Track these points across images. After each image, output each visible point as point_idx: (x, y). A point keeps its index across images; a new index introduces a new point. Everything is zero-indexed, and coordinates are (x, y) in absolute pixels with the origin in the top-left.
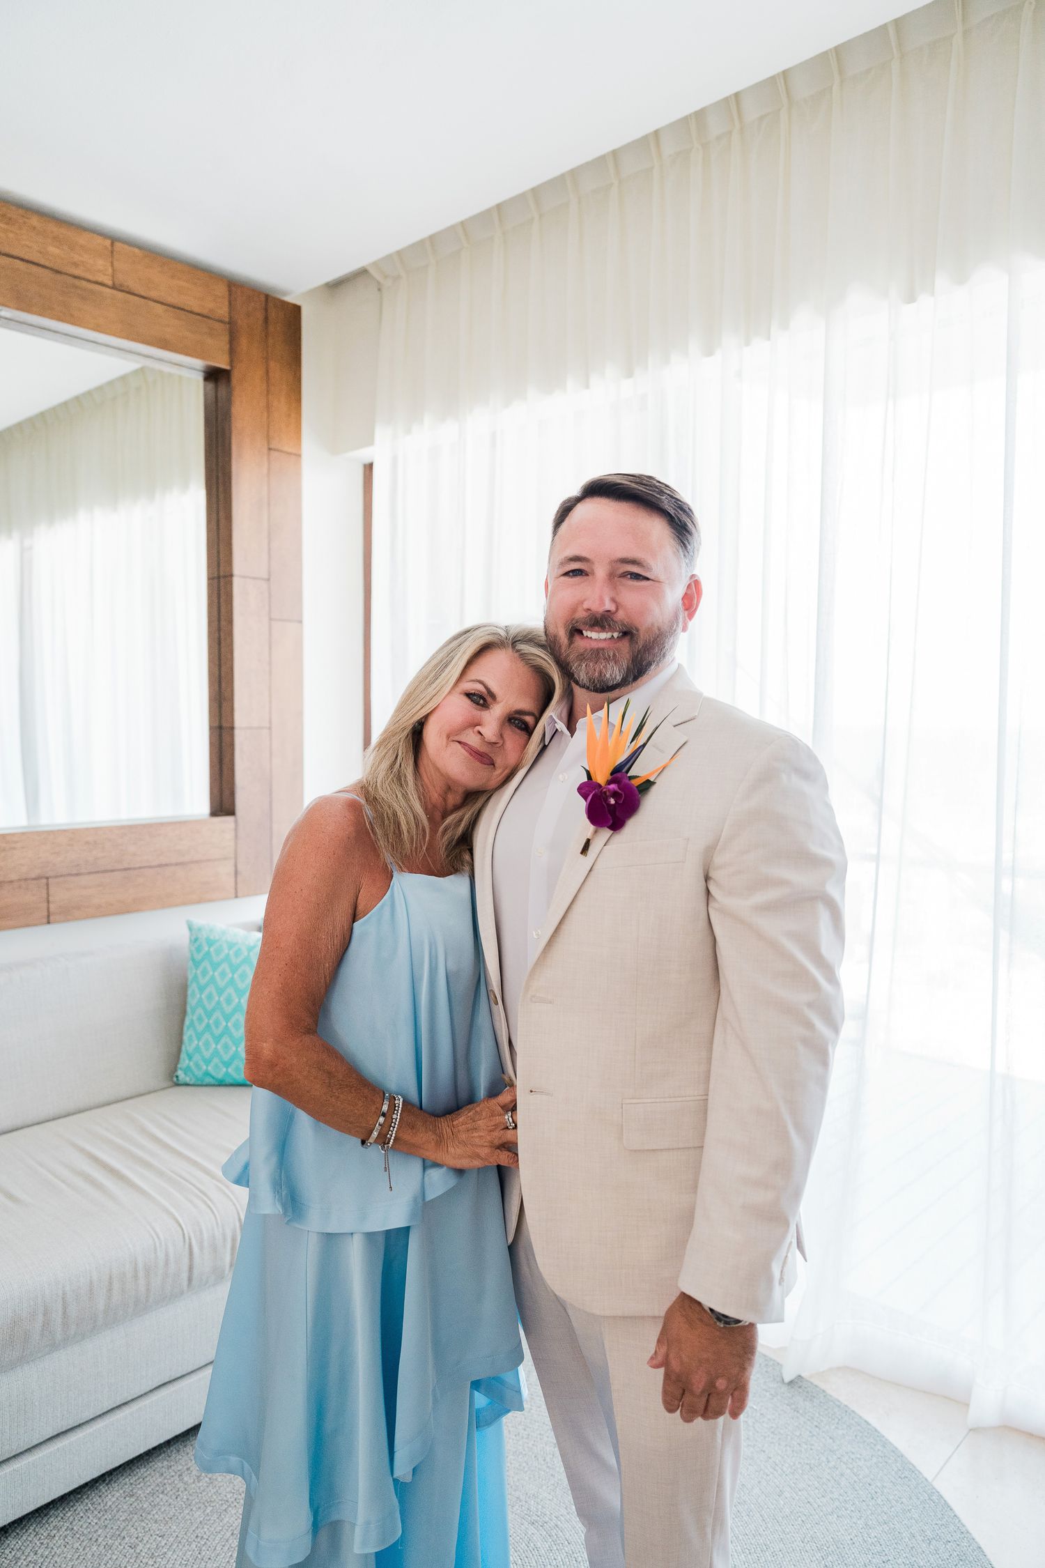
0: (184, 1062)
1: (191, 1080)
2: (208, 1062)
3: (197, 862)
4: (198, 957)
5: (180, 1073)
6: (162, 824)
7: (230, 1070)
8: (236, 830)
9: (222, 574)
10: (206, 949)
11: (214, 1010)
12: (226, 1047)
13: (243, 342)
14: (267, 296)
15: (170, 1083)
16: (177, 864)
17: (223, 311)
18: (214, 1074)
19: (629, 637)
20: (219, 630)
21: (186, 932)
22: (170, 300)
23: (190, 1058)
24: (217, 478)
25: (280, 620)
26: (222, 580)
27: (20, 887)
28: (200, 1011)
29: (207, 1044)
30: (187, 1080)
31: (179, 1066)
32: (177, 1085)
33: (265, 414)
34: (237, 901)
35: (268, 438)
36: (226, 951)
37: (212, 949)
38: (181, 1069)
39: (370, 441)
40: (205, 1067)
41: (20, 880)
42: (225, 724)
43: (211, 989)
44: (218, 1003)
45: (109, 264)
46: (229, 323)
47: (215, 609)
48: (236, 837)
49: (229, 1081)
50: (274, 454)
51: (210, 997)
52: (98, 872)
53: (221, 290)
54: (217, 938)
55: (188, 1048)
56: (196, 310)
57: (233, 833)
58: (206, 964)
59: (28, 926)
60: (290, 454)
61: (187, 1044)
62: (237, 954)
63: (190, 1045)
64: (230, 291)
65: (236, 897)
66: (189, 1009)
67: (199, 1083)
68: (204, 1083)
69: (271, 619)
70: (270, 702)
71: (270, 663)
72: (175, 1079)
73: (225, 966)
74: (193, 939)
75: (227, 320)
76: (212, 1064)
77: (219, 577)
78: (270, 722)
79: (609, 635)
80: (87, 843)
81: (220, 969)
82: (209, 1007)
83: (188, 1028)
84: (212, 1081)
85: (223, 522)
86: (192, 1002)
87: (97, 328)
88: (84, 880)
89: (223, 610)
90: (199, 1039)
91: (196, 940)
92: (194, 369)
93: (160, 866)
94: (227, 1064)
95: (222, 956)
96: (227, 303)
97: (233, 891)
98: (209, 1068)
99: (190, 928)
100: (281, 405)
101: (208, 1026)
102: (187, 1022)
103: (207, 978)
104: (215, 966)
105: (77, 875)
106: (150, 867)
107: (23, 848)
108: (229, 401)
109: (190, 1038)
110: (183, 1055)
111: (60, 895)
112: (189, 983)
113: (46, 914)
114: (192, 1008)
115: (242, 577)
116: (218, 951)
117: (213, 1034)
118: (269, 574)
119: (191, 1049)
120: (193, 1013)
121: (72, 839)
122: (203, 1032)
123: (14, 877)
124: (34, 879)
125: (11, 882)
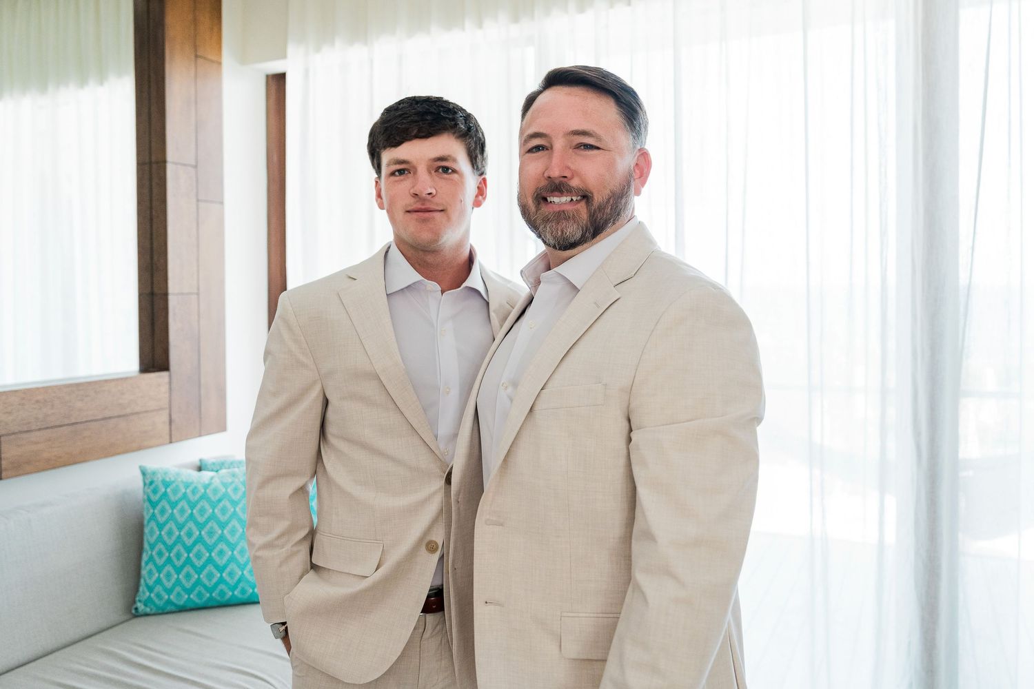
0: (144, 593)
1: (151, 610)
2: (169, 591)
3: (137, 413)
4: (155, 498)
5: (139, 605)
6: (106, 381)
7: (192, 596)
8: (170, 383)
9: (154, 159)
10: (163, 490)
11: (175, 544)
12: (188, 576)
15: (129, 616)
16: (119, 416)
18: (175, 602)
19: (585, 200)
20: (151, 208)
21: (140, 477)
23: (150, 589)
24: (149, 76)
25: (206, 201)
26: (154, 166)
28: (158, 547)
29: (168, 575)
30: (148, 610)
31: (137, 599)
32: (136, 616)
33: (193, 27)
34: (171, 445)
35: (195, 47)
36: (184, 491)
37: (168, 490)
38: (140, 601)
39: (283, 55)
40: (166, 597)
42: (156, 290)
43: (171, 525)
44: (179, 537)
47: (146, 191)
48: (170, 389)
49: (190, 605)
50: (200, 61)
51: (170, 533)
52: (47, 428)
54: (173, 479)
55: (148, 581)
57: (167, 386)
58: (164, 503)
61: (146, 576)
62: (193, 492)
63: (149, 578)
65: (171, 442)
66: (146, 546)
67: (160, 612)
68: (166, 611)
69: (198, 200)
70: (198, 271)
71: (198, 238)
72: (133, 611)
73: (183, 504)
74: (147, 482)
76: (175, 593)
77: (150, 163)
78: (198, 289)
79: (569, 199)
80: (37, 401)
81: (179, 507)
82: (170, 542)
83: (147, 564)
84: (173, 608)
86: (149, 538)
88: (34, 436)
89: (155, 191)
90: (159, 572)
91: (151, 483)
93: (105, 419)
94: (189, 592)
95: (179, 495)
97: (168, 437)
98: (172, 597)
99: (144, 474)
100: (205, 20)
101: (169, 559)
102: (145, 557)
103: (166, 516)
104: (173, 505)
105: (28, 431)
109: (150, 572)
110: (142, 588)
111: (10, 452)
112: (146, 522)
114: (150, 544)
115: (176, 164)
116: (175, 491)
117: (174, 566)
118: (197, 162)
119: (151, 583)
120: (152, 548)
121: (23, 399)
122: (164, 565)
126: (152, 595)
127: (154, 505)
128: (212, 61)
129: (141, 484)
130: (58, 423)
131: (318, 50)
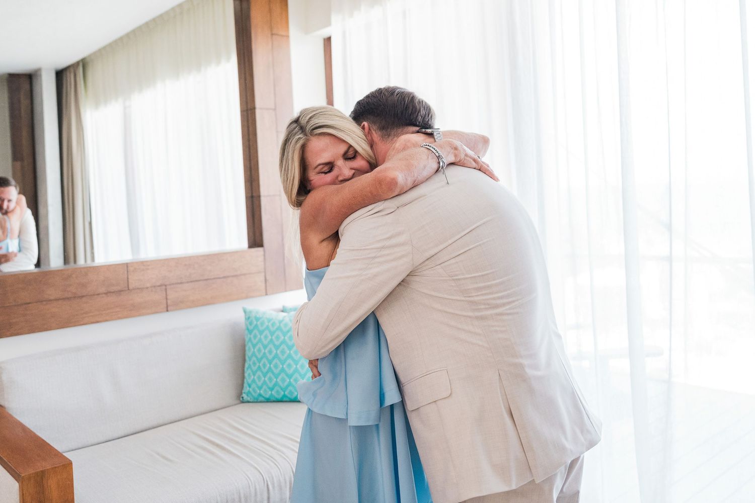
0: (246, 389)
1: (251, 399)
2: (260, 388)
3: (244, 275)
4: (251, 328)
5: (244, 395)
6: (224, 253)
7: (273, 392)
8: (264, 255)
9: (249, 107)
10: (255, 323)
11: (262, 358)
12: (270, 379)
15: (238, 402)
16: (233, 276)
18: (264, 395)
20: (249, 140)
21: (243, 314)
23: (250, 387)
24: (244, 53)
26: (249, 112)
27: (151, 291)
28: (254, 359)
29: (259, 378)
30: (249, 399)
31: (243, 391)
32: (243, 402)
33: (269, 15)
34: (267, 297)
35: (271, 29)
36: (267, 324)
37: (258, 323)
38: (244, 393)
39: (329, 24)
40: (258, 391)
41: (151, 287)
42: (254, 194)
43: (260, 345)
44: (264, 353)
47: (246, 129)
48: (265, 259)
49: (273, 399)
50: (274, 36)
51: (259, 350)
52: (191, 282)
54: (261, 316)
55: (248, 380)
57: (263, 257)
58: (255, 331)
59: (156, 313)
62: (273, 325)
63: (249, 379)
65: (266, 294)
66: (247, 358)
67: (256, 401)
68: (258, 401)
69: (277, 133)
72: (241, 399)
73: (266, 332)
74: (247, 317)
76: (263, 389)
77: (247, 110)
78: (280, 192)
80: (186, 265)
81: (264, 334)
82: (259, 356)
83: (247, 369)
84: (263, 400)
85: (248, 78)
86: (249, 354)
88: (185, 286)
89: (250, 129)
90: (254, 375)
91: (249, 318)
93: (224, 277)
94: (272, 389)
95: (265, 326)
97: (264, 291)
98: (261, 392)
99: (245, 312)
100: (277, 8)
101: (259, 367)
102: (247, 365)
103: (257, 339)
104: (261, 333)
105: (182, 283)
106: (219, 278)
107: (152, 269)
108: (249, 8)
109: (249, 375)
110: (245, 385)
111: (173, 295)
112: (246, 343)
113: (166, 306)
114: (249, 357)
115: (261, 109)
116: (262, 324)
117: (262, 372)
118: (275, 106)
119: (250, 381)
120: (250, 360)
121: (177, 263)
122: (257, 371)
123: (148, 285)
124: (159, 286)
125: (147, 288)
126: (251, 389)
127: (250, 332)
128: (282, 36)
129: (243, 319)
130: (198, 279)
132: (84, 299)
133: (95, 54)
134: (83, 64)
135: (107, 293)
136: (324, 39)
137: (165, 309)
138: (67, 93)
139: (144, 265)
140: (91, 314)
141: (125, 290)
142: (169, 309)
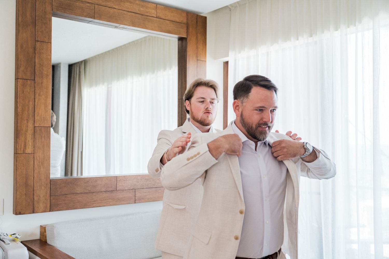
13: (191, 29)
14: (197, 15)
17: (185, 21)
20: (182, 114)
22: (171, 19)
24: (182, 69)
27: (128, 192)
33: (196, 50)
35: (197, 57)
39: (228, 56)
41: (128, 190)
45: (155, 11)
46: (187, 24)
47: (181, 109)
50: (199, 61)
52: (148, 188)
53: (184, 15)
56: (178, 21)
59: (129, 203)
60: (203, 61)
64: (187, 15)
75: (186, 23)
80: (146, 179)
85: (183, 83)
87: (152, 29)
88: (145, 190)
92: (176, 38)
96: (186, 18)
100: (201, 47)
105: (143, 189)
107: (129, 180)
108: (186, 47)
111: (138, 195)
113: (135, 200)
121: (142, 178)
123: (126, 189)
124: (132, 189)
125: (126, 190)
130: (151, 187)
131: (240, 53)
132: (94, 194)
133: (92, 58)
134: (85, 62)
135: (106, 192)
136: (224, 62)
137: (134, 202)
138: (74, 77)
139: (125, 178)
140: (97, 202)
141: (115, 191)
142: (136, 202)
